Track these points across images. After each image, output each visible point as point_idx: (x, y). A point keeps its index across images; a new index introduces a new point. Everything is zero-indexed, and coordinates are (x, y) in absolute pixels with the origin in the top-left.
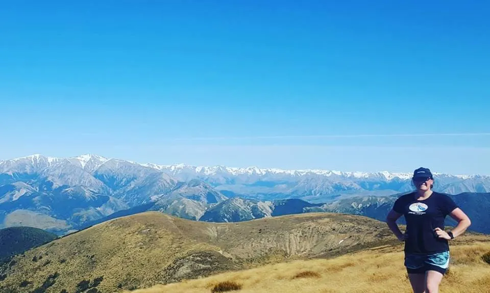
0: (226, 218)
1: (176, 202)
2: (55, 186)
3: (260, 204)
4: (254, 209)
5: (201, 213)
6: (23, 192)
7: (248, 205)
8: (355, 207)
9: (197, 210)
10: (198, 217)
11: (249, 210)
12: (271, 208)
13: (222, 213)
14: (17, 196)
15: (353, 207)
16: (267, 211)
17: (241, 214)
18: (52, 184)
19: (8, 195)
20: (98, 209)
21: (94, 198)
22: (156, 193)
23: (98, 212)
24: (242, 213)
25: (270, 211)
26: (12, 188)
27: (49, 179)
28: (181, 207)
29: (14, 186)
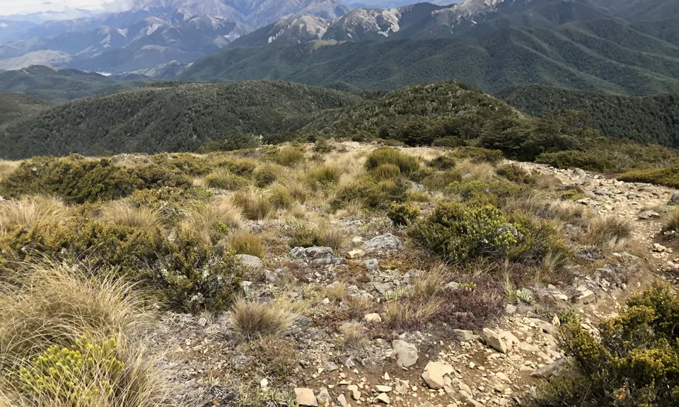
0: (349, 32)
1: (295, 21)
2: (186, 17)
3: (385, 13)
4: (380, 19)
5: (324, 30)
6: (156, 27)
7: (373, 15)
8: (488, 4)
9: (318, 27)
10: (320, 35)
11: (373, 20)
12: (397, 16)
13: (344, 27)
14: (150, 31)
15: (486, 5)
16: (393, 20)
17: (364, 27)
18: (183, 16)
19: (142, 31)
20: (226, 36)
21: (221, 25)
22: (286, 14)
23: (227, 39)
24: (365, 24)
25: (397, 19)
26: (145, 24)
27: (179, 11)
28: (301, 26)
29: (146, 22)
